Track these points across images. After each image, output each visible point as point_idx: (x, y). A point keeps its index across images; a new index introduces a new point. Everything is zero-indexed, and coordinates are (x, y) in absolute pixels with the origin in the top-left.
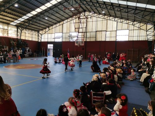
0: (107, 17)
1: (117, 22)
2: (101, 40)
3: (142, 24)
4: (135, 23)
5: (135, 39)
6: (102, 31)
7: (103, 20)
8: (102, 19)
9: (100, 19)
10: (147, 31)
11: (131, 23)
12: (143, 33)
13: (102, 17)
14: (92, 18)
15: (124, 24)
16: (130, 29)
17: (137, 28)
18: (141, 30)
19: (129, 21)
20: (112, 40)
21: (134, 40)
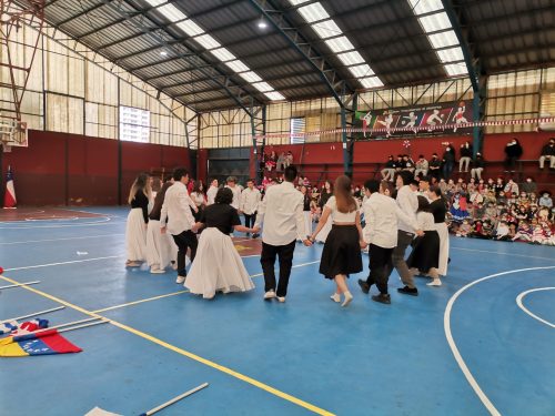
0: (84, 48)
1: (119, 78)
2: (65, 131)
3: (176, 104)
4: (162, 95)
5: (164, 141)
6: (68, 95)
7: (72, 54)
8: (65, 51)
9: (58, 45)
10: (186, 124)
11: (155, 93)
12: (179, 128)
13: (65, 42)
14: (20, 30)
15: (137, 90)
16: (153, 110)
17: (167, 112)
18: (175, 119)
19: (149, 87)
20: (108, 137)
21: (162, 143)
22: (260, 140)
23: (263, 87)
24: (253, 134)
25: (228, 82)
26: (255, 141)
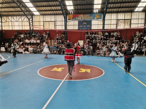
22: (32, 28)
23: (33, 9)
24: (30, 26)
25: (21, 6)
26: (30, 28)
